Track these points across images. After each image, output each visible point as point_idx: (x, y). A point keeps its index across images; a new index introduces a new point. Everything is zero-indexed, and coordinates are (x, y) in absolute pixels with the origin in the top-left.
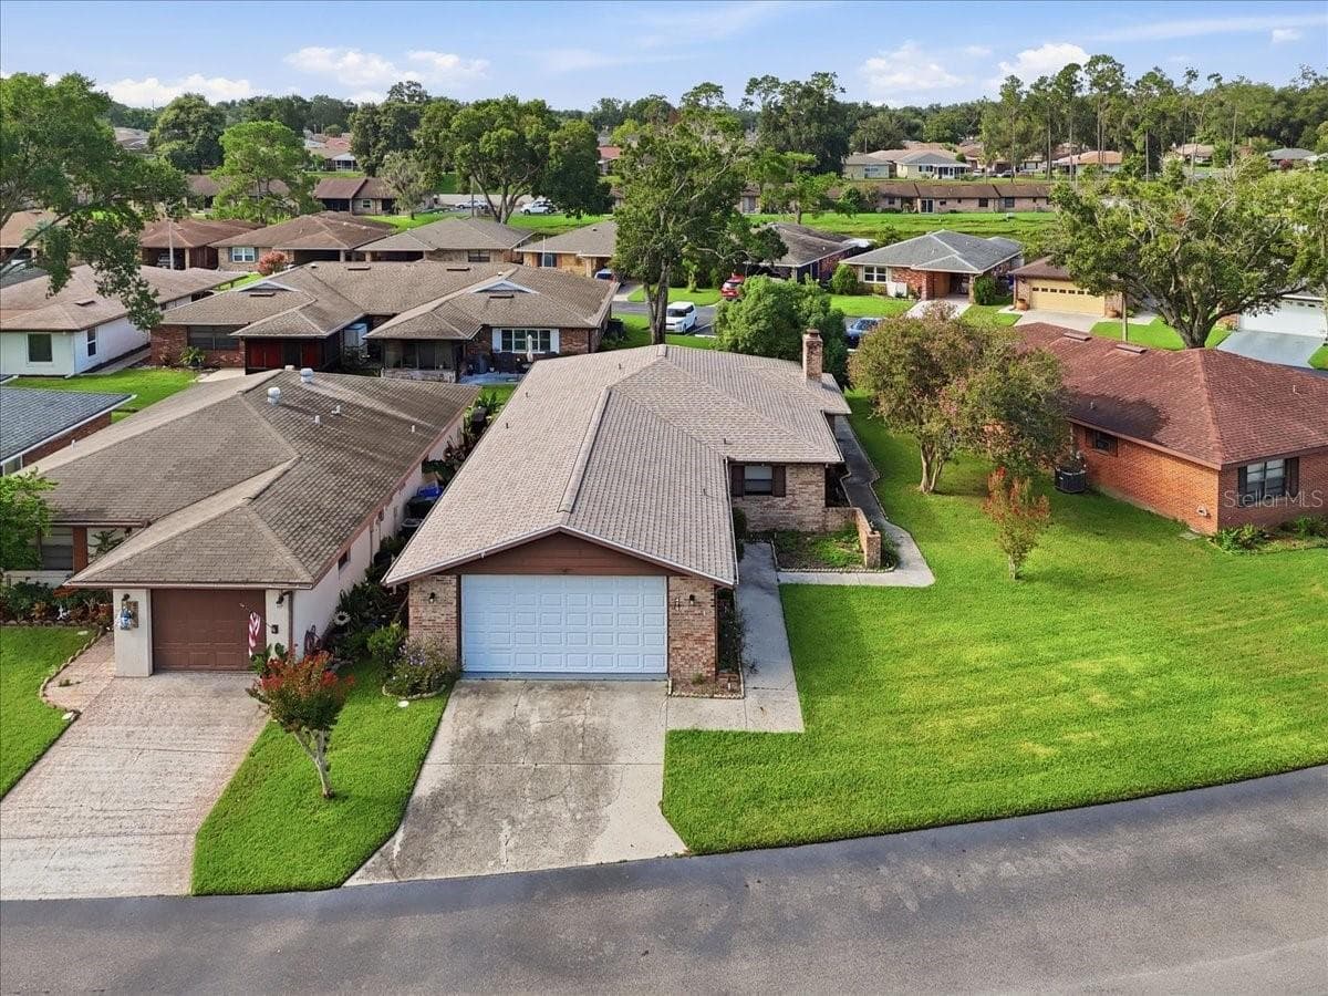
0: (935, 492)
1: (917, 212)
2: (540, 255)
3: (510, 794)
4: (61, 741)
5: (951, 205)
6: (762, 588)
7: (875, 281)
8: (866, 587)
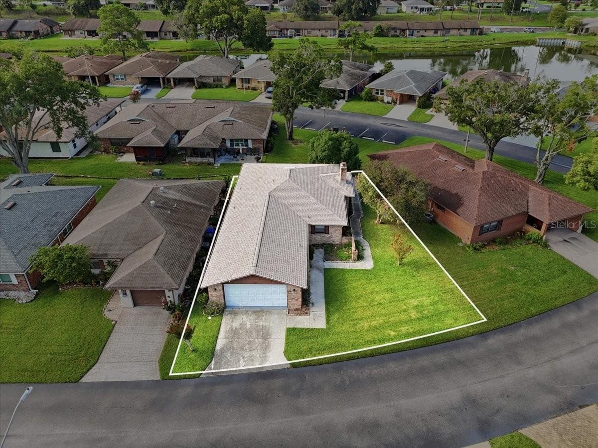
0: (381, 223)
1: (406, 37)
2: (242, 79)
3: (242, 349)
4: (114, 331)
5: (422, 33)
6: (319, 269)
7: (379, 95)
8: (351, 270)
